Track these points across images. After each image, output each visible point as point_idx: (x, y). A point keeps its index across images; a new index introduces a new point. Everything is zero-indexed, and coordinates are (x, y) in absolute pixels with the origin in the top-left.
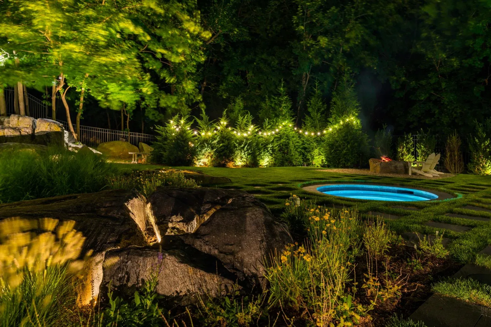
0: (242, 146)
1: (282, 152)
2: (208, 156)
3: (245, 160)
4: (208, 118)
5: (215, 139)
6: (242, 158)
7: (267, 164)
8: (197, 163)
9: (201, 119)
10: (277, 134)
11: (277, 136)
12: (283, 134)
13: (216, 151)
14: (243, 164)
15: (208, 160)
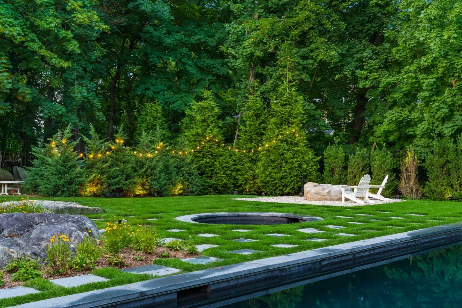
0: (144, 170)
1: (204, 176)
2: (97, 184)
3: (147, 187)
4: (98, 136)
5: (106, 162)
6: (143, 185)
7: (181, 192)
8: (83, 193)
9: (89, 136)
10: (199, 152)
11: (198, 155)
12: (207, 152)
13: (107, 177)
14: (145, 192)
15: (96, 189)
